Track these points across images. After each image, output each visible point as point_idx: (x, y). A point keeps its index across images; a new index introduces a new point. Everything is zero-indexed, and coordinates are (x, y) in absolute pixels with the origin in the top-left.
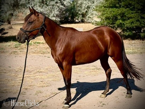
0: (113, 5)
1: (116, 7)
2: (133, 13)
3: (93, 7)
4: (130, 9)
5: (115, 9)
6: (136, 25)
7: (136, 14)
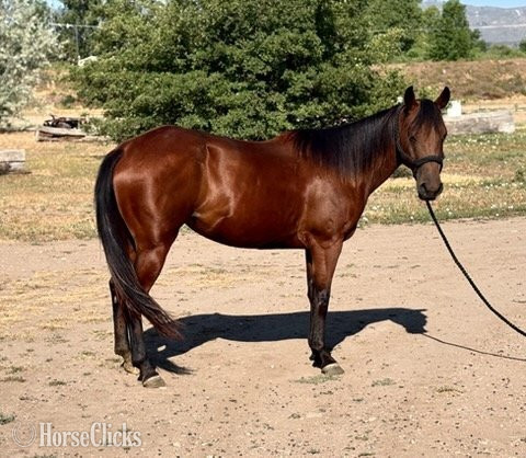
0: (163, 61)
1: (175, 69)
2: (235, 91)
3: (19, 66)
4: (227, 76)
5: (168, 74)
6: (252, 131)
7: (248, 94)
